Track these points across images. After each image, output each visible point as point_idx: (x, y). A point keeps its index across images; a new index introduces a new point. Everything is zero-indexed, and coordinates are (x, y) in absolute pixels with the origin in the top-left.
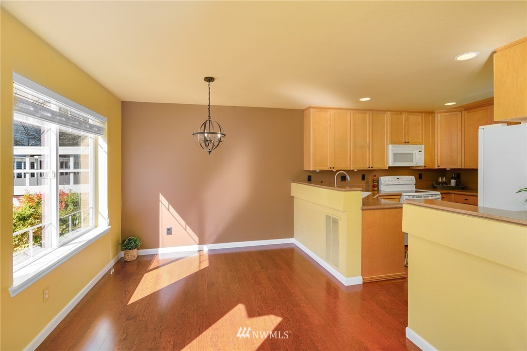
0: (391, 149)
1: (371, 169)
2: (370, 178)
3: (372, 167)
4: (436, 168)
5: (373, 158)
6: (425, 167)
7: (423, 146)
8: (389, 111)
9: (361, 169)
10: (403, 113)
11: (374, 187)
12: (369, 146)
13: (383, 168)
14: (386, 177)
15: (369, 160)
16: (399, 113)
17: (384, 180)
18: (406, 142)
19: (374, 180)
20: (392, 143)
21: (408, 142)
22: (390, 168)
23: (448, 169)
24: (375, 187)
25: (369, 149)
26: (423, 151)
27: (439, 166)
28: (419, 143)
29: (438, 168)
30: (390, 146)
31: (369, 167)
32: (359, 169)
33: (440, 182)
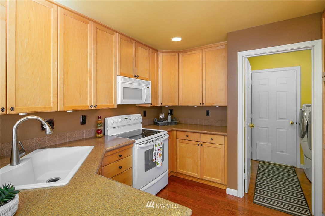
0: (120, 83)
1: (93, 108)
2: (91, 121)
3: (96, 106)
4: (159, 105)
5: (97, 92)
6: (152, 104)
7: (150, 82)
8: (119, 33)
9: (77, 108)
10: (133, 41)
11: (99, 133)
12: (91, 75)
13: (110, 108)
14: (113, 118)
15: (91, 95)
16: (129, 40)
17: (111, 121)
18: (135, 76)
19: (98, 124)
20: (122, 74)
21: (138, 77)
22: (118, 105)
23: (167, 106)
24: (100, 131)
25: (91, 79)
26: (150, 88)
27: (162, 104)
28: (147, 79)
29: (161, 105)
30: (119, 78)
31: (92, 106)
32: (74, 109)
33: (161, 119)
